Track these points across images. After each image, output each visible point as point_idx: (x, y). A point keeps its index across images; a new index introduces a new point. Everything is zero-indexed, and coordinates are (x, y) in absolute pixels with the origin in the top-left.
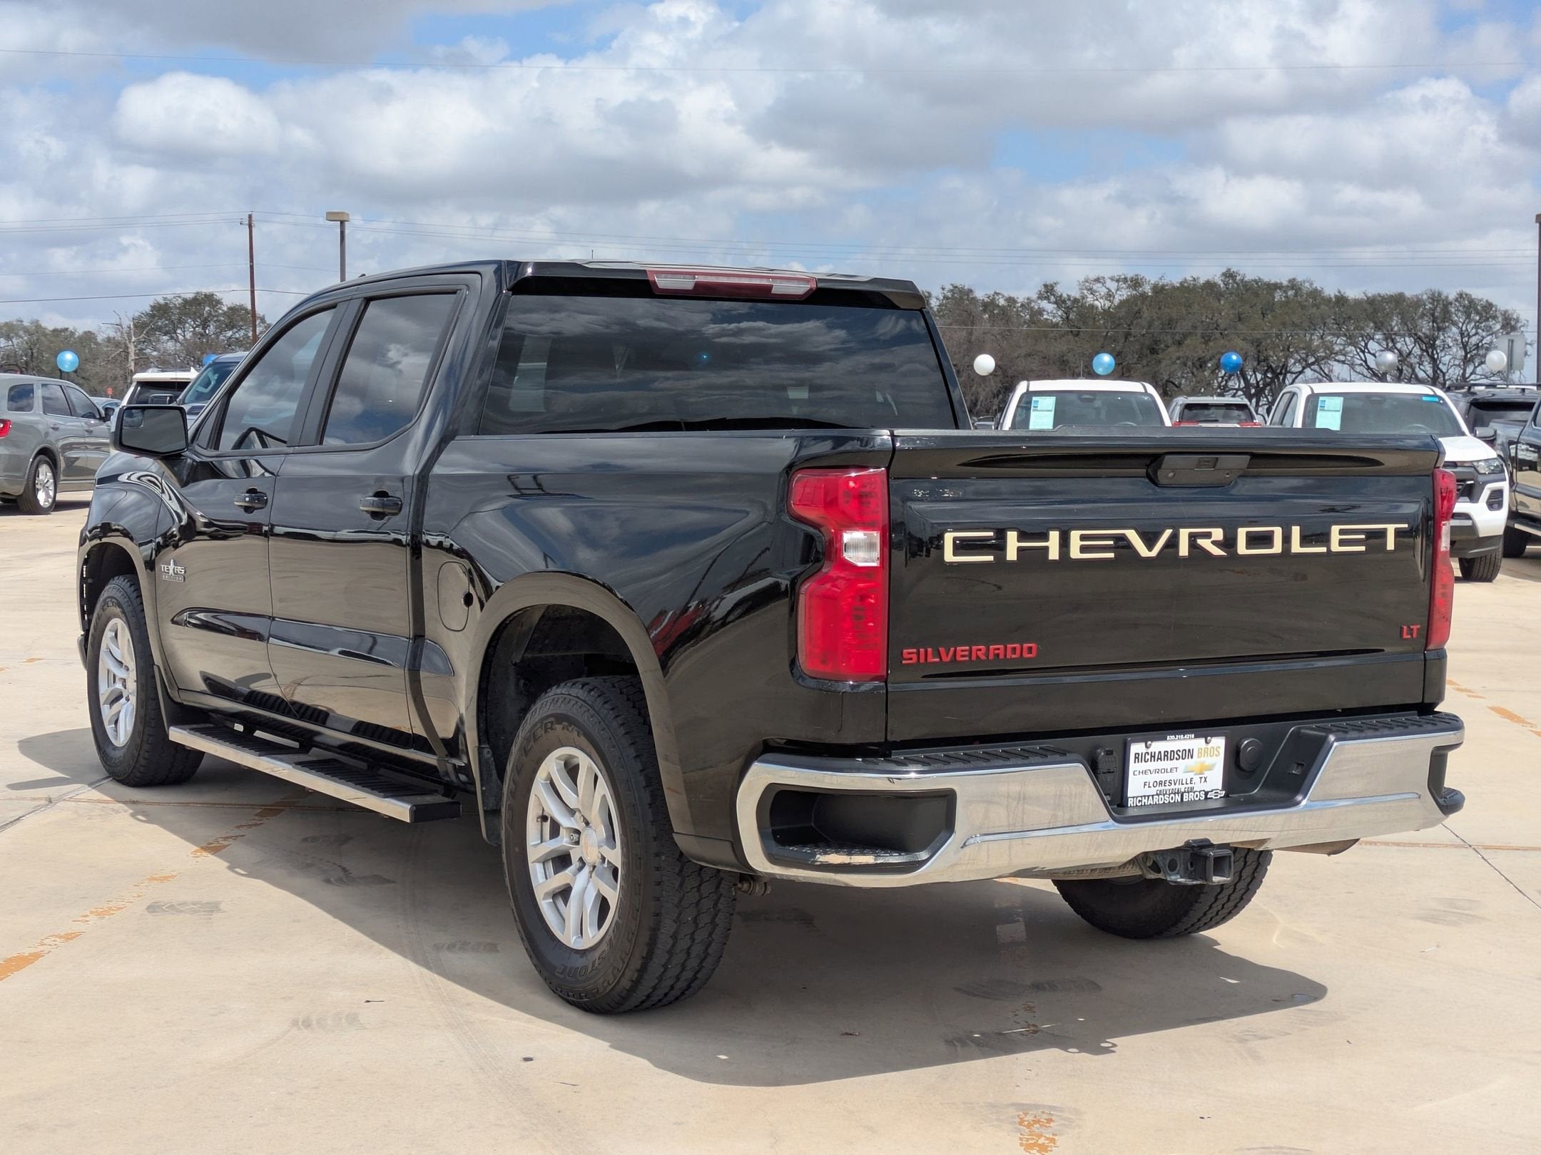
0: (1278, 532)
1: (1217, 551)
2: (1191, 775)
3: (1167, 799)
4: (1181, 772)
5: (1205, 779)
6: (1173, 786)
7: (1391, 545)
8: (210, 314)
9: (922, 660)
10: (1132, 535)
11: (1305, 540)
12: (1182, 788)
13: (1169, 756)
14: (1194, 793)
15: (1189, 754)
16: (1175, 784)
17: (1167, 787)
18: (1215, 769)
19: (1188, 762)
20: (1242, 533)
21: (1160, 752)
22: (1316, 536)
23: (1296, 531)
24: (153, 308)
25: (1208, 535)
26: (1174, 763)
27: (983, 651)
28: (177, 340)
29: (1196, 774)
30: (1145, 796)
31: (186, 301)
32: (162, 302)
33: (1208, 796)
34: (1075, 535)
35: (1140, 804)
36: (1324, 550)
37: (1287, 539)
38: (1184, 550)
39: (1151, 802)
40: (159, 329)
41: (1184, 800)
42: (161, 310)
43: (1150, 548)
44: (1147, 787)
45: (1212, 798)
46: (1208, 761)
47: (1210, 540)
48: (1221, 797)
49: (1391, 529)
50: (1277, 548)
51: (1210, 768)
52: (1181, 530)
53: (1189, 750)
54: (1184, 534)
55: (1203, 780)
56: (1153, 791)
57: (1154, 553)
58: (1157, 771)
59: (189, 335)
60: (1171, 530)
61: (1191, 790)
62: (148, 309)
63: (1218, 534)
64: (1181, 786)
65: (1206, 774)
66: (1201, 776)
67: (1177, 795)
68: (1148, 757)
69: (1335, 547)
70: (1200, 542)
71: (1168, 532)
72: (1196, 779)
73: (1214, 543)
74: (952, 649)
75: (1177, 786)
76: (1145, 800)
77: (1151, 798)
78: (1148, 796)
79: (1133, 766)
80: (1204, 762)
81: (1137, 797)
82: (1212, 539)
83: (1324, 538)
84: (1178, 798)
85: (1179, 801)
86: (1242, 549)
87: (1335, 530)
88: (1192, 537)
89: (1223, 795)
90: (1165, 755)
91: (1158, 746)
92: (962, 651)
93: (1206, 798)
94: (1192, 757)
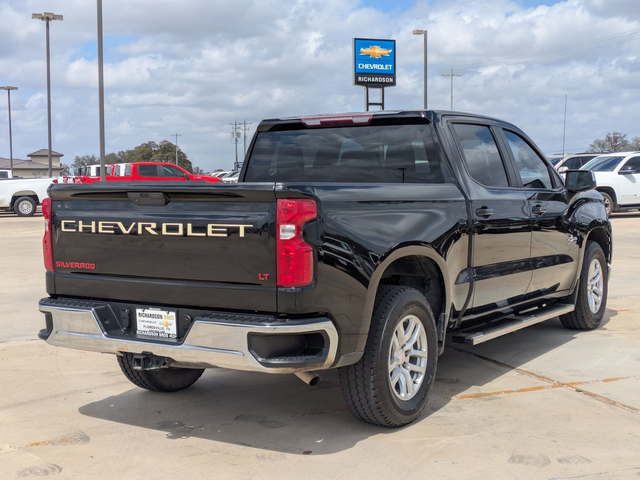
0: (181, 226)
1: (153, 232)
2: (162, 326)
3: (153, 334)
4: (158, 324)
5: (169, 329)
6: (155, 329)
7: (242, 234)
9: (61, 266)
10: (120, 224)
11: (194, 230)
12: (160, 331)
13: (152, 316)
14: (164, 334)
15: (160, 317)
16: (156, 329)
17: (153, 329)
18: (173, 325)
19: (160, 320)
20: (164, 226)
21: (148, 314)
22: (200, 228)
23: (189, 226)
25: (150, 226)
26: (154, 320)
27: (78, 265)
29: (164, 326)
30: (143, 331)
33: (170, 336)
34: (100, 223)
35: (141, 334)
36: (204, 235)
37: (185, 229)
38: (140, 231)
39: (146, 334)
41: (160, 336)
43: (127, 230)
44: (145, 327)
45: (171, 337)
46: (170, 321)
47: (150, 228)
48: (175, 338)
49: (242, 227)
50: (181, 232)
51: (171, 324)
52: (139, 223)
53: (160, 315)
54: (140, 225)
55: (168, 329)
56: (148, 330)
57: (128, 232)
58: (148, 322)
60: (135, 223)
61: (164, 333)
63: (154, 225)
64: (159, 330)
65: (169, 327)
66: (167, 327)
67: (156, 333)
68: (144, 315)
69: (210, 234)
70: (146, 228)
71: (134, 224)
72: (165, 328)
73: (152, 229)
74: (69, 263)
75: (157, 330)
76: (143, 333)
77: (146, 332)
78: (145, 331)
79: (138, 318)
80: (167, 322)
81: (140, 331)
82: (151, 228)
83: (205, 230)
84: (157, 334)
85: (158, 336)
86: (164, 232)
87: (210, 226)
88: (143, 227)
89: (176, 337)
90: (150, 316)
91: (147, 311)
92: (73, 264)
93: (169, 337)
94: (162, 318)
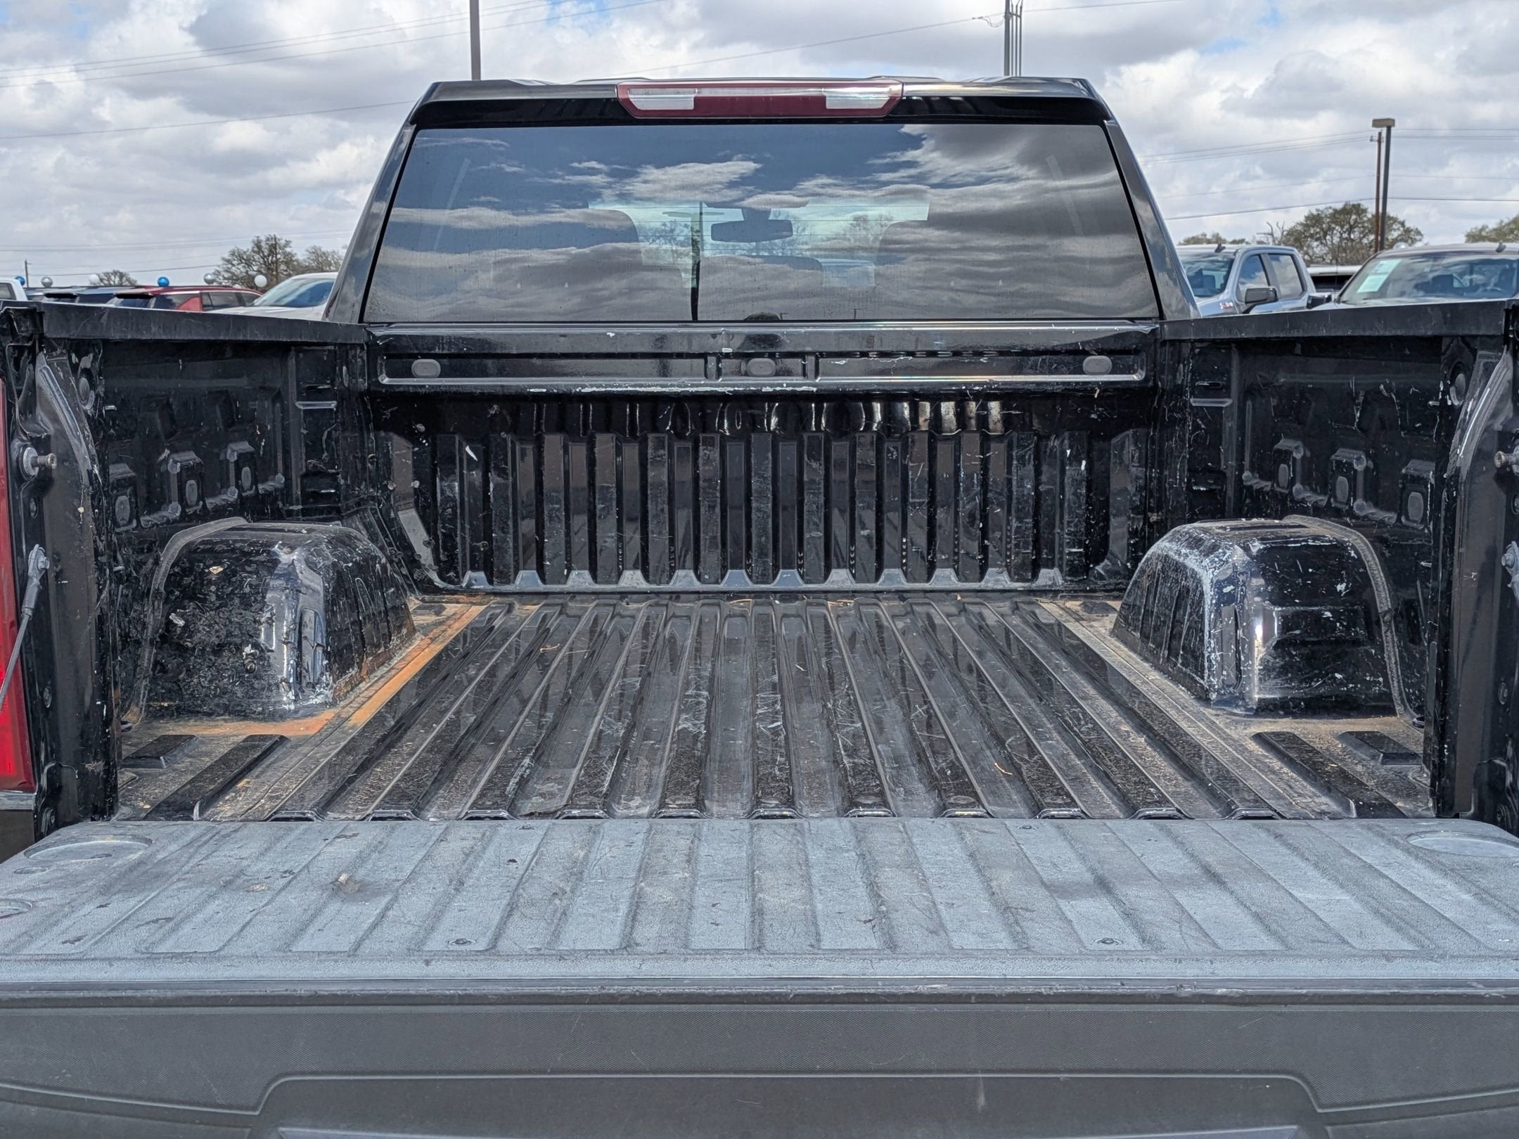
8: (1356, 221)
24: (1307, 218)
28: (1326, 245)
31: (1336, 211)
32: (1315, 213)
40: (1312, 236)
42: (1314, 220)
59: (1336, 240)
62: (1302, 219)
